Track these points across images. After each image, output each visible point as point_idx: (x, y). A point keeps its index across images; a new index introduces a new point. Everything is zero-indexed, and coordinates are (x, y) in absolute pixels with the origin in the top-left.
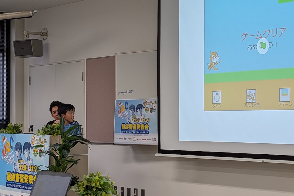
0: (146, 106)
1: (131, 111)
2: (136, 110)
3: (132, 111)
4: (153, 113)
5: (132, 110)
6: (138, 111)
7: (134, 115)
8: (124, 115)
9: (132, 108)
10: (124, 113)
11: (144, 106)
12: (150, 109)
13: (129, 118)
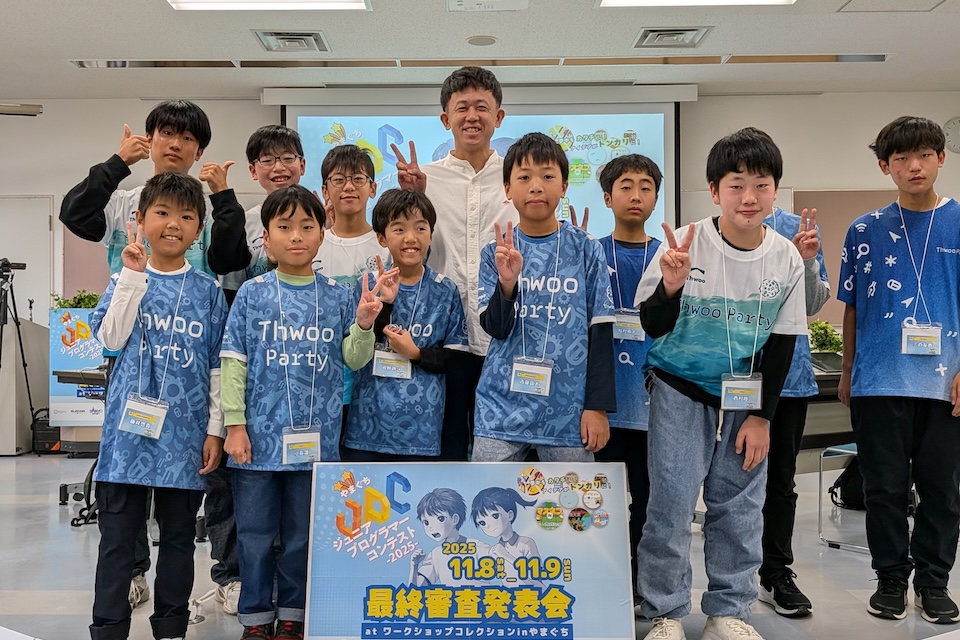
0: (542, 498)
1: (433, 520)
2: (474, 515)
3: (442, 519)
4: (591, 532)
5: (445, 514)
6: (488, 519)
7: (462, 540)
8: (381, 540)
9: (445, 508)
10: (383, 530)
11: (526, 497)
12: (567, 513)
13: (419, 559)
